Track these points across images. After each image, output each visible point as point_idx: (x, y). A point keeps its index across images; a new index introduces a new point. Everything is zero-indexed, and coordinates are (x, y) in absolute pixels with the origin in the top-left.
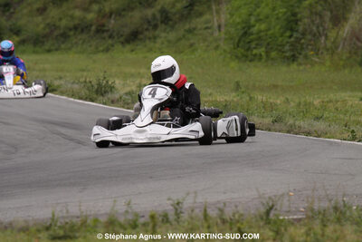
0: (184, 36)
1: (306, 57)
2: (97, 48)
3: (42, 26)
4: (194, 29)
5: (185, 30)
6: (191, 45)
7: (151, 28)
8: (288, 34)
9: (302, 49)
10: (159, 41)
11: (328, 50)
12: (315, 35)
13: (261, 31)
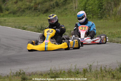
0: (64, 11)
1: (106, 17)
2: (34, 15)
3: (16, 8)
4: (67, 8)
5: (64, 9)
6: (66, 14)
7: (52, 8)
8: (99, 10)
9: (104, 15)
10: (55, 12)
11: (113, 15)
12: (108, 10)
13: (90, 9)
